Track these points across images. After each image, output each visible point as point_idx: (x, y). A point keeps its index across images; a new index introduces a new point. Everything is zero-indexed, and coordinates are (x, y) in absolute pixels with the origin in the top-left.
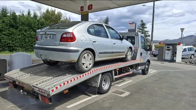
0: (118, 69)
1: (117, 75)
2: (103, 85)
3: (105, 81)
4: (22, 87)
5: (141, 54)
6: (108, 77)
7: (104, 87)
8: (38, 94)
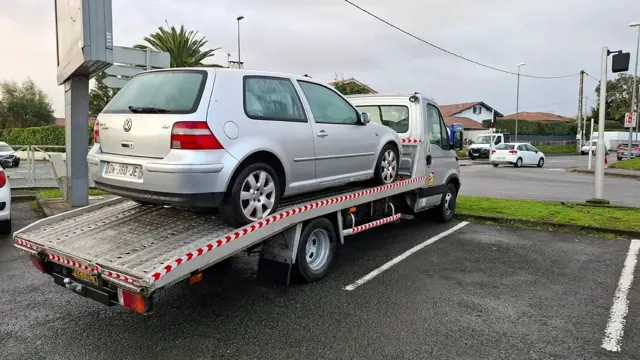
0: (354, 209)
1: (350, 227)
2: (311, 257)
3: (314, 243)
4: (67, 268)
5: (429, 159)
6: (325, 232)
7: (312, 262)
8: (115, 287)
